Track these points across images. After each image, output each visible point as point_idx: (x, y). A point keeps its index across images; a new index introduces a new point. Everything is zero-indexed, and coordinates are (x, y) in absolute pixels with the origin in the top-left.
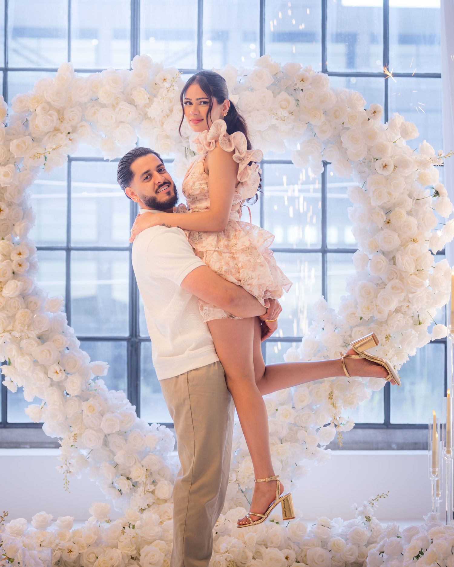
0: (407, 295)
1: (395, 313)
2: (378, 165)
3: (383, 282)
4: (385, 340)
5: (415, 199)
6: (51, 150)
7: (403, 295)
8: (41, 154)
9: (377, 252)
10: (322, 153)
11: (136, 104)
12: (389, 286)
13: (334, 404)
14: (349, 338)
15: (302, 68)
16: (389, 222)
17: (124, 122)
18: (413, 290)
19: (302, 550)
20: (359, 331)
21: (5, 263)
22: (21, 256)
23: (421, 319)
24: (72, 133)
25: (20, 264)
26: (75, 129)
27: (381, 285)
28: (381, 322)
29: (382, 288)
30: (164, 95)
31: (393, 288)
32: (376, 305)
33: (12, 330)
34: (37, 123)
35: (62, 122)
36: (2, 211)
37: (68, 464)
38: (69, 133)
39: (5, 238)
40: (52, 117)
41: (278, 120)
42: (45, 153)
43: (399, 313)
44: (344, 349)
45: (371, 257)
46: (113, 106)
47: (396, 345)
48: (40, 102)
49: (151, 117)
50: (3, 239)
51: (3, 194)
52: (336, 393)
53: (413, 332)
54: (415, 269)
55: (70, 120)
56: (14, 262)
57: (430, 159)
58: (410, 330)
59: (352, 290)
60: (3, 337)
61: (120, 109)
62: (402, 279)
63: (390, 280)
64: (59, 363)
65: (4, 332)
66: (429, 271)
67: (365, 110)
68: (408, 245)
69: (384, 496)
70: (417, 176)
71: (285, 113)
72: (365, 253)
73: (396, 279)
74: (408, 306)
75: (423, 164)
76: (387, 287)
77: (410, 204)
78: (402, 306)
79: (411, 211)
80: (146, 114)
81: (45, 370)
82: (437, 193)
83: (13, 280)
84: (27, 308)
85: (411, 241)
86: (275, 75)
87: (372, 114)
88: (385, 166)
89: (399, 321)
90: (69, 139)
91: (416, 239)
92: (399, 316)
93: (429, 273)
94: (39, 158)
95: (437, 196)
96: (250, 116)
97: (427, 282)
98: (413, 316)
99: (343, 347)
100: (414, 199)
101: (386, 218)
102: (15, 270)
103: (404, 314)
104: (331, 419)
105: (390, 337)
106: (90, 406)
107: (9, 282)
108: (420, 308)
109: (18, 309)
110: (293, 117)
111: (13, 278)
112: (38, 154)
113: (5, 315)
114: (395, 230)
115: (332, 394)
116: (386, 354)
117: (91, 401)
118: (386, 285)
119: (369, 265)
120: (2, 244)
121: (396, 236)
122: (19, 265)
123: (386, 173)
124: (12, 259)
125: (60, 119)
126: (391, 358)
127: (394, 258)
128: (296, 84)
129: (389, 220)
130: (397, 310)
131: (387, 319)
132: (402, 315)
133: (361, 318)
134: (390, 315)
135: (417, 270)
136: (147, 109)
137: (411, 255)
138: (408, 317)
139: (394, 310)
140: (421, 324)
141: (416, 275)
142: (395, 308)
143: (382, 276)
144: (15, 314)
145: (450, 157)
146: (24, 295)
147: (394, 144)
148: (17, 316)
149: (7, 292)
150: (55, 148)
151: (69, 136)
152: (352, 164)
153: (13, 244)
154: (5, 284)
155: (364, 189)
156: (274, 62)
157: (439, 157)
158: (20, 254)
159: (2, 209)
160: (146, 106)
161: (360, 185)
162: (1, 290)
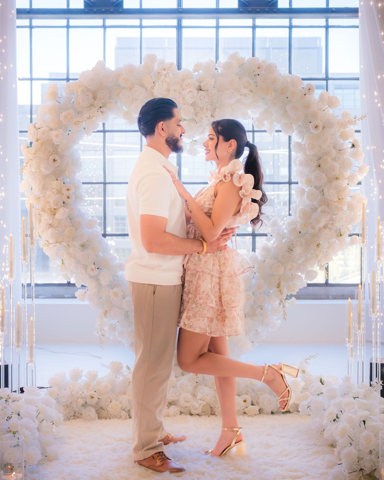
0: (332, 216)
1: (323, 229)
2: (311, 126)
3: (315, 207)
4: (316, 247)
5: (338, 150)
6: (87, 119)
7: (329, 216)
8: (79, 122)
9: (312, 186)
10: (274, 119)
11: (145, 87)
12: (319, 211)
13: (281, 291)
14: (292, 246)
15: (260, 60)
16: (319, 166)
17: (138, 100)
18: (336, 213)
19: (256, 394)
20: (299, 241)
21: (57, 196)
22: (69, 191)
23: (342, 233)
24: (103, 107)
25: (68, 196)
26: (105, 105)
27: (315, 209)
28: (314, 235)
29: (314, 212)
30: (162, 80)
31: (323, 212)
32: (310, 224)
33: (62, 241)
34: (78, 101)
35: (95, 100)
36: (56, 161)
37: (102, 330)
38: (101, 107)
39: (58, 179)
40: (88, 96)
41: (241, 95)
42: (82, 121)
43: (326, 228)
44: (289, 253)
45: (307, 190)
46: (130, 88)
47: (324, 250)
48: (81, 87)
49: (155, 96)
50: (57, 180)
51: (58, 149)
52: (282, 284)
53: (337, 241)
54: (337, 198)
55: (101, 98)
56: (64, 195)
57: (348, 121)
58: (334, 240)
59: (295, 212)
60: (56, 246)
61: (135, 90)
62: (328, 205)
63: (320, 206)
64: (94, 264)
65: (56, 243)
66: (347, 200)
67: (303, 88)
68: (332, 182)
69: (314, 357)
70: (339, 134)
71: (246, 91)
72: (303, 187)
73: (324, 205)
74: (333, 224)
75: (343, 125)
76: (318, 211)
77: (334, 152)
78: (328, 223)
79: (335, 158)
80: (153, 94)
81: (85, 267)
82: (353, 146)
83: (63, 208)
84: (72, 226)
85: (335, 179)
86: (241, 66)
87: (307, 91)
88: (316, 127)
89: (326, 234)
90: (101, 111)
91: (338, 178)
92: (326, 231)
93: (347, 201)
94: (78, 124)
95: (353, 148)
96: (223, 94)
97: (345, 208)
98: (336, 230)
99: (288, 251)
101: (318, 163)
102: (65, 201)
103: (330, 229)
104: (279, 301)
105: (320, 245)
106: (114, 293)
107: (60, 209)
108: (341, 225)
109: (67, 227)
110: (252, 94)
111: (63, 207)
112: (77, 121)
113: (57, 231)
114: (324, 172)
115: (279, 284)
116: (317, 256)
117: (116, 289)
118: (317, 209)
119: (306, 195)
120: (56, 183)
121: (324, 175)
123: (317, 132)
124: (63, 193)
125: (93, 98)
126: (321, 259)
127: (323, 191)
128: (254, 71)
129: (320, 165)
130: (325, 227)
131: (318, 232)
132: (329, 230)
133: (300, 232)
134: (320, 230)
135: (339, 199)
136: (153, 90)
137: (335, 188)
138: (332, 231)
139: (322, 226)
140: (342, 236)
141: (338, 202)
142: (323, 225)
143: (315, 203)
144: (65, 230)
145: (362, 120)
146: (70, 218)
147: (324, 112)
148: (66, 232)
149: (58, 216)
150: (89, 118)
151: (100, 109)
152: (294, 126)
153: (64, 183)
154: (58, 210)
155: (303, 143)
156: (240, 57)
157: (354, 120)
158: (68, 190)
159: (56, 160)
160: (152, 88)
161: (300, 141)
162: (54, 214)
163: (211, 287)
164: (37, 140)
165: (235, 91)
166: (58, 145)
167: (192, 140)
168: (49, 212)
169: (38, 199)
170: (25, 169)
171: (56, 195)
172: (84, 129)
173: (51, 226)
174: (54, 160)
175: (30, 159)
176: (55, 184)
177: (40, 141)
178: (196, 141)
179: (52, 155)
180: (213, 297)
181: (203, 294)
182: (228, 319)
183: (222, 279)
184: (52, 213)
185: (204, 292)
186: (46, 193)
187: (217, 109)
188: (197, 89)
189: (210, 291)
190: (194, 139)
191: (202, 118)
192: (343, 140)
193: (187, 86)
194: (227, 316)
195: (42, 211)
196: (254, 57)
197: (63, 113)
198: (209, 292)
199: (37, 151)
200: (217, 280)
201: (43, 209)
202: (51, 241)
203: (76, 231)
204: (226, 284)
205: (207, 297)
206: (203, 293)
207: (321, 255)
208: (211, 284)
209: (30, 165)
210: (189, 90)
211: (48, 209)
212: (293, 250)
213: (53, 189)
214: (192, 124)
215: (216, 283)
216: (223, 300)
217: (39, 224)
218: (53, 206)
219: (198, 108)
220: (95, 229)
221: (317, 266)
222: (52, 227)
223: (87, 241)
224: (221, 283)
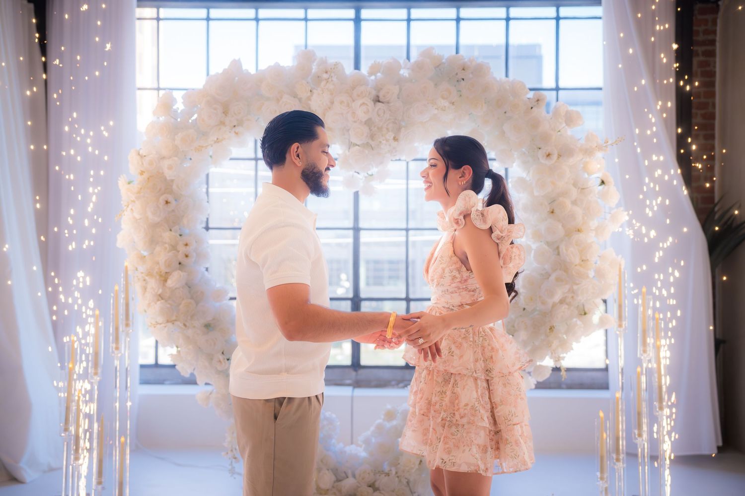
0: (572, 286)
1: (559, 305)
2: (540, 154)
3: (547, 273)
4: (549, 331)
6: (213, 142)
7: (568, 287)
8: (202, 147)
9: (541, 242)
11: (299, 97)
12: (553, 277)
15: (465, 59)
16: (552, 212)
18: (578, 282)
20: (522, 322)
21: (170, 254)
22: (188, 247)
23: (586, 310)
24: (238, 126)
25: (187, 254)
26: (240, 123)
27: (546, 276)
28: (546, 313)
29: (546, 279)
30: (322, 87)
31: (558, 279)
33: (176, 320)
34: (202, 117)
35: (226, 115)
36: (169, 203)
37: (234, 450)
38: (235, 126)
40: (217, 111)
41: (438, 109)
42: (207, 146)
43: (563, 304)
45: (534, 246)
46: (277, 99)
47: (560, 335)
48: (206, 97)
50: (171, 230)
51: (172, 187)
53: (579, 323)
54: (580, 260)
55: (235, 114)
56: (180, 252)
57: (596, 147)
58: (575, 320)
60: (167, 327)
61: (283, 102)
62: (566, 270)
63: (554, 271)
64: (223, 353)
65: (168, 321)
67: (529, 99)
68: (573, 235)
70: (582, 166)
71: (445, 103)
72: (529, 243)
73: (560, 270)
74: (573, 297)
75: (588, 152)
76: (551, 278)
77: (574, 193)
78: (566, 297)
79: (576, 200)
81: (210, 358)
82: (603, 182)
83: (179, 271)
84: (192, 298)
85: (576, 231)
86: (438, 66)
87: (535, 102)
88: (549, 155)
89: (564, 312)
90: (235, 132)
91: (581, 229)
92: (563, 308)
93: (594, 262)
94: (201, 150)
95: (602, 185)
96: (411, 107)
97: (591, 274)
98: (578, 306)
100: (579, 188)
101: (551, 208)
102: (181, 261)
103: (569, 304)
107: (173, 272)
108: (585, 299)
109: (183, 299)
110: (454, 107)
111: (180, 269)
112: (199, 146)
113: (168, 306)
114: (559, 220)
116: (550, 345)
118: (550, 275)
119: (532, 255)
120: (169, 235)
121: (560, 227)
122: (185, 256)
123: (548, 162)
124: (179, 250)
125: (224, 113)
126: (555, 349)
127: (558, 248)
128: (457, 74)
129: (553, 210)
130: (562, 302)
131: (552, 310)
132: (567, 306)
133: (524, 309)
134: (554, 305)
135: (583, 261)
136: (309, 102)
137: (576, 245)
138: (573, 308)
140: (586, 315)
141: (581, 265)
142: (559, 300)
143: (546, 266)
144: (180, 304)
145: (617, 144)
146: (189, 286)
147: (559, 133)
148: (181, 306)
149: (170, 283)
150: (218, 141)
151: (234, 129)
152: (516, 154)
153: (180, 235)
154: (170, 275)
155: (528, 179)
156: (437, 53)
157: (605, 145)
158: (186, 245)
159: (169, 201)
160: (309, 98)
161: (524, 175)
162: (165, 281)
163: (477, 394)
164: (142, 173)
165: (428, 103)
166: (172, 181)
167: (368, 174)
168: (158, 277)
169: (142, 258)
170: (124, 215)
171: (169, 252)
172: (211, 157)
173: (161, 297)
174: (167, 202)
175: (132, 201)
176: (167, 236)
177: (146, 176)
178: (372, 175)
179: (165, 193)
180: (482, 411)
181: (465, 409)
182: (511, 444)
183: (491, 382)
184: (163, 279)
185: (467, 405)
186: (155, 249)
187: (403, 129)
188: (373, 100)
189: (476, 403)
190: (370, 173)
191: (380, 142)
192: (588, 174)
193: (358, 96)
194: (507, 440)
195: (147, 276)
196: (458, 55)
197: (179, 134)
198: (474, 404)
199: (141, 189)
200: (485, 385)
201: (149, 272)
202: (160, 319)
203: (197, 305)
204: (499, 390)
205: (473, 412)
206: (465, 407)
207: (555, 343)
208: (477, 391)
209: (132, 209)
210: (360, 102)
211: (157, 273)
212: (514, 335)
213: (166, 243)
214: (367, 152)
215: (484, 388)
216: (496, 414)
217: (144, 294)
218: (164, 269)
219: (374, 127)
220: (225, 302)
221: (551, 358)
222: (162, 299)
223: (214, 319)
224: (491, 388)
